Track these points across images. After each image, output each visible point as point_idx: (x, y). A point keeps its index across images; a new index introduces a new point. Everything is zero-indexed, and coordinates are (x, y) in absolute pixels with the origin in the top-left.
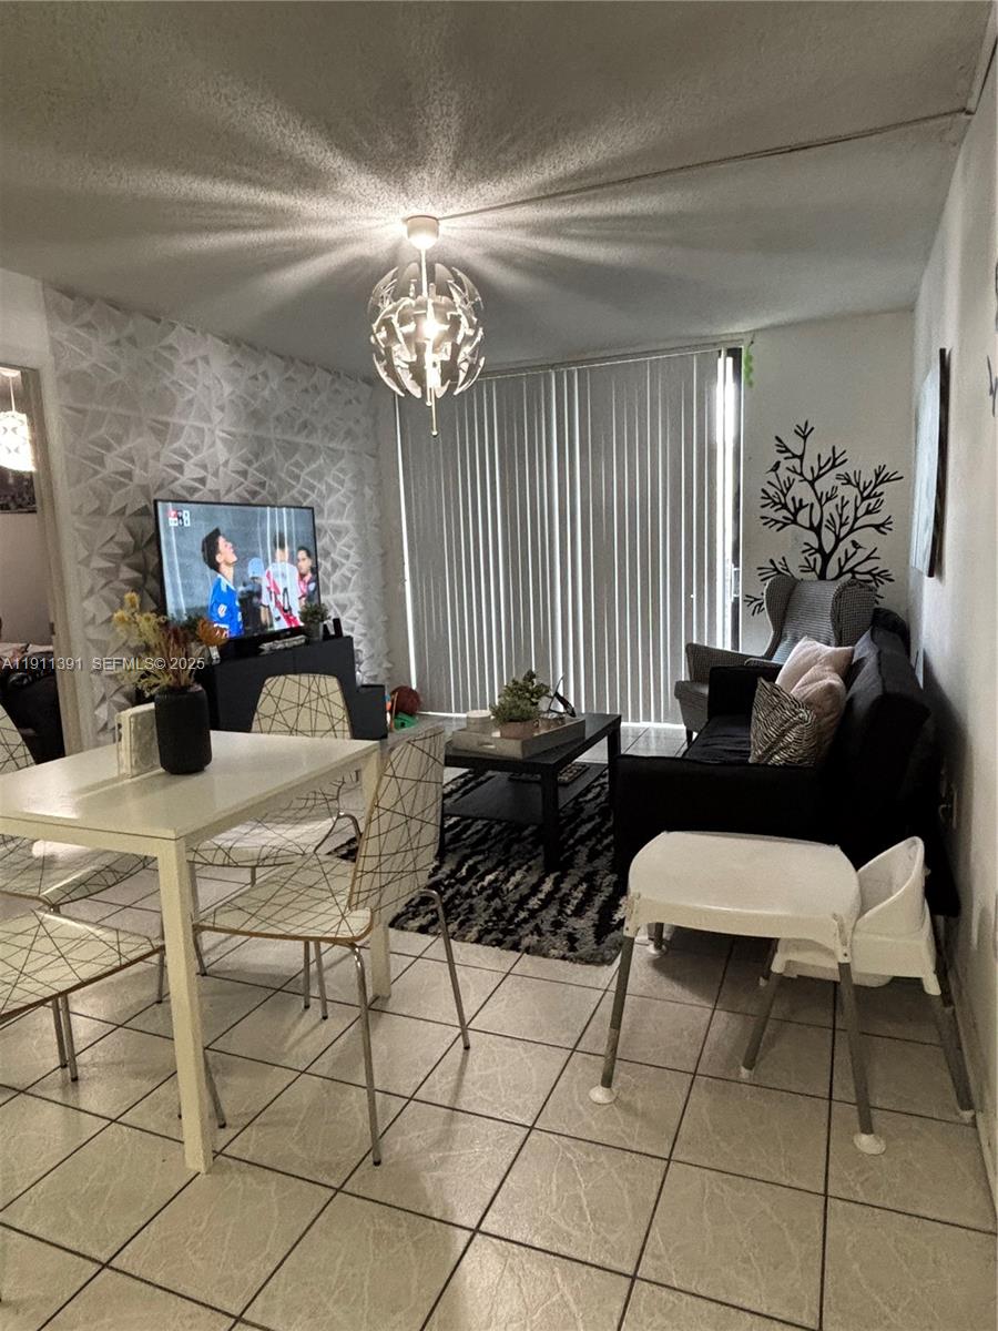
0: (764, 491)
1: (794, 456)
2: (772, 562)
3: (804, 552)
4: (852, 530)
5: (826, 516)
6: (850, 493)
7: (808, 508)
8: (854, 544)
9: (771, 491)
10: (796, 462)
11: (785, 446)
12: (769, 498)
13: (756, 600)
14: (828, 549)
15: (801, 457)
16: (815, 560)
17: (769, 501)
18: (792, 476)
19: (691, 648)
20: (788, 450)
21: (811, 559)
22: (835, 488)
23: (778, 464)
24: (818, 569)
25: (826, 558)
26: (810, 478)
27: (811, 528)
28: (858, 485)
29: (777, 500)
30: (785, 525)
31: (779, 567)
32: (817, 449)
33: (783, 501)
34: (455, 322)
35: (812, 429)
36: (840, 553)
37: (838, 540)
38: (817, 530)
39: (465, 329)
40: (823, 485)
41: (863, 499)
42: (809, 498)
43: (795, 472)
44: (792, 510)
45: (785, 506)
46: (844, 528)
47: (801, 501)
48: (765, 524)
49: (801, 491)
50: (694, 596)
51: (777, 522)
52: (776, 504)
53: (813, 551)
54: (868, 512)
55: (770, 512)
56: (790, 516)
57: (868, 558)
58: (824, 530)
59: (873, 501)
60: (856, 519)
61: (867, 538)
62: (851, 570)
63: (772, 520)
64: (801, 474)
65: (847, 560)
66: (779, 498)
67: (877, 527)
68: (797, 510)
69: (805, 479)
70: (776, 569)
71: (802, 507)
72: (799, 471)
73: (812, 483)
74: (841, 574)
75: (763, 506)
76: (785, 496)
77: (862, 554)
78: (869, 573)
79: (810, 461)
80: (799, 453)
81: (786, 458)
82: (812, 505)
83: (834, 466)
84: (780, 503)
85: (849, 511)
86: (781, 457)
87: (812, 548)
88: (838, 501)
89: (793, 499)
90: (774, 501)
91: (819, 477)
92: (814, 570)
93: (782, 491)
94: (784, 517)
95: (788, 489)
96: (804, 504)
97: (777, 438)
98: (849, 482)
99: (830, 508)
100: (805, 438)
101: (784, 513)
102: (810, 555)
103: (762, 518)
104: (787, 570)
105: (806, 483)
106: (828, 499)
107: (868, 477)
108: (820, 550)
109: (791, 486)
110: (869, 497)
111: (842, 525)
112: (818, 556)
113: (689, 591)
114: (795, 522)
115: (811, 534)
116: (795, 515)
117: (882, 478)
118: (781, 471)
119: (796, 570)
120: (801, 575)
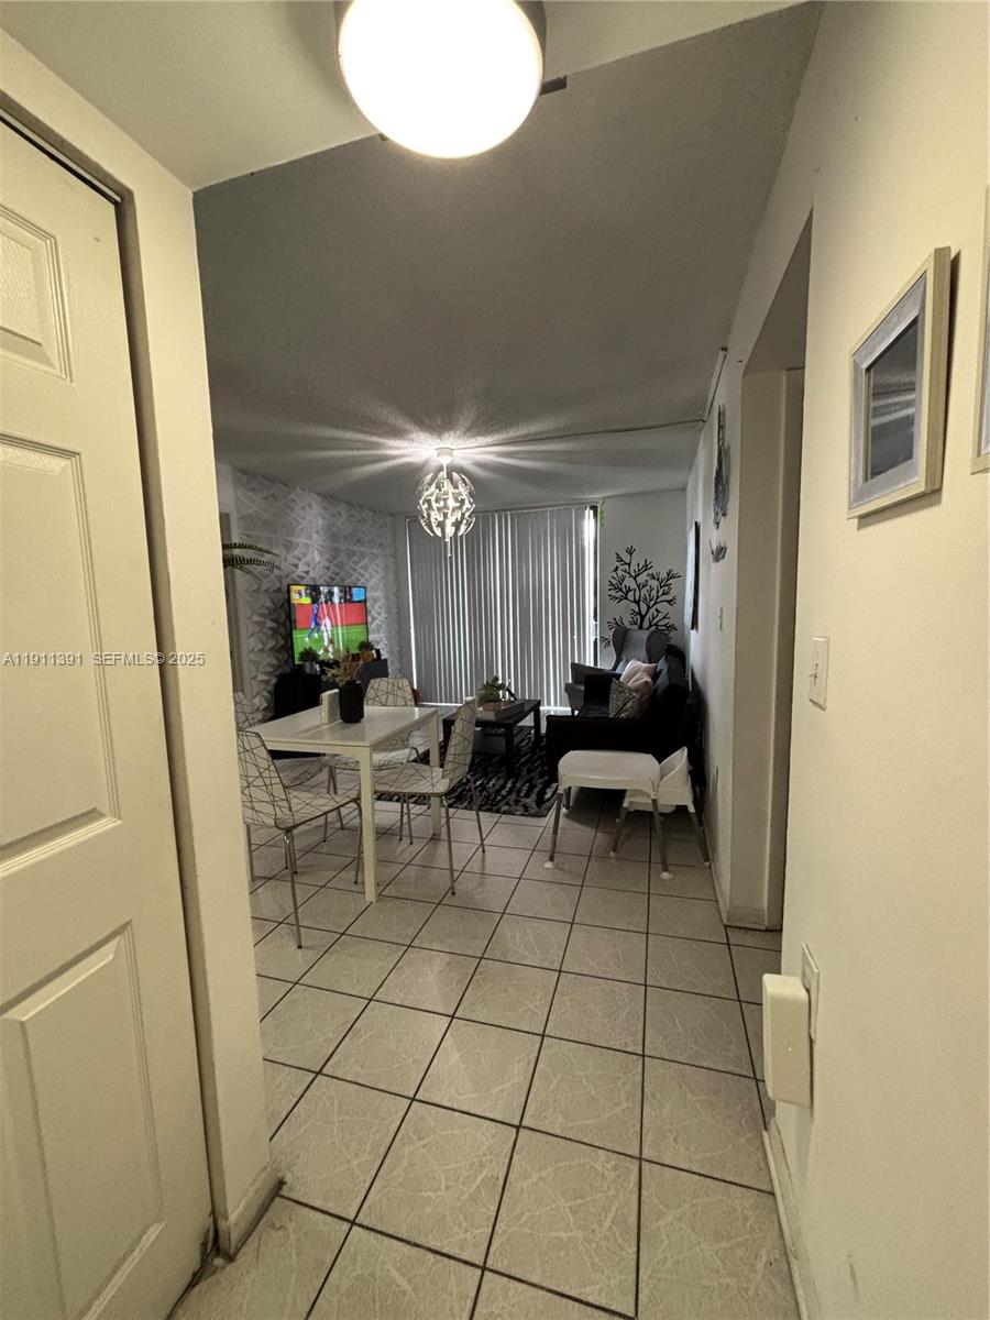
0: (610, 582)
1: (626, 564)
2: (615, 619)
3: (631, 614)
4: (656, 603)
5: (642, 596)
6: (655, 584)
7: (633, 590)
8: (657, 610)
9: (614, 582)
10: (627, 567)
11: (621, 558)
12: (613, 585)
13: (606, 639)
14: (643, 613)
15: (629, 565)
16: (637, 618)
17: (613, 587)
18: (625, 574)
19: (573, 665)
20: (622, 561)
21: (635, 618)
22: (647, 581)
23: (617, 568)
24: (639, 623)
25: (643, 618)
26: (634, 575)
27: (635, 601)
28: (658, 580)
29: (617, 587)
30: (621, 600)
31: (619, 622)
32: (637, 561)
34: (462, 502)
35: (635, 549)
36: (650, 615)
37: (649, 608)
38: (638, 603)
39: (467, 505)
40: (641, 579)
41: (661, 587)
42: (633, 586)
43: (626, 572)
44: (625, 592)
45: (621, 590)
46: (651, 602)
47: (629, 587)
48: (611, 599)
49: (629, 582)
50: (575, 637)
51: (617, 598)
53: (636, 614)
54: (664, 594)
55: (613, 593)
56: (624, 595)
57: (664, 618)
58: (641, 603)
59: (666, 588)
60: (658, 597)
61: (663, 607)
62: (656, 624)
63: (615, 597)
65: (654, 618)
66: (618, 585)
67: (668, 602)
68: (628, 592)
69: (631, 576)
70: (617, 623)
71: (630, 590)
72: (628, 572)
73: (635, 578)
74: (650, 626)
75: (610, 590)
76: (621, 584)
77: (661, 616)
78: (665, 626)
79: (634, 567)
80: (628, 562)
81: (621, 565)
82: (635, 589)
83: (646, 570)
84: (619, 588)
85: (654, 593)
86: (618, 564)
87: (635, 612)
88: (648, 588)
89: (625, 586)
90: (615, 587)
91: (639, 575)
92: (636, 624)
93: (619, 582)
94: (621, 596)
95: (623, 581)
97: (617, 554)
98: (654, 578)
99: (644, 591)
100: (631, 554)
101: (621, 593)
102: (634, 616)
103: (609, 596)
104: (623, 624)
106: (643, 587)
107: (664, 575)
108: (640, 613)
109: (624, 579)
110: (664, 586)
111: (650, 600)
112: (638, 616)
113: (572, 634)
114: (626, 598)
115: (636, 605)
116: (626, 595)
117: (671, 576)
118: (619, 571)
119: (627, 624)
120: (630, 626)
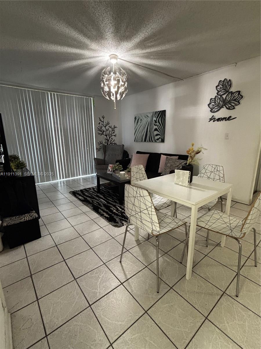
1: (102, 122)
2: (100, 141)
3: (105, 140)
4: (111, 136)
5: (108, 134)
6: (110, 129)
8: (112, 138)
9: (99, 128)
10: (102, 123)
13: (98, 149)
14: (108, 139)
15: (103, 122)
17: (99, 130)
18: (102, 125)
20: (101, 120)
22: (108, 128)
23: (100, 123)
25: (108, 141)
27: (106, 135)
28: (111, 128)
30: (102, 135)
32: (105, 121)
36: (110, 140)
37: (110, 138)
38: (106, 136)
40: (107, 127)
41: (113, 131)
42: (105, 130)
45: (101, 131)
46: (110, 136)
49: (103, 128)
50: (88, 148)
51: (100, 134)
54: (113, 133)
55: (99, 132)
57: (114, 141)
58: (107, 136)
59: (114, 131)
60: (112, 134)
61: (113, 137)
62: (112, 143)
64: (103, 125)
65: (111, 141)
67: (115, 136)
70: (101, 143)
71: (104, 131)
73: (105, 127)
74: (110, 144)
76: (101, 129)
77: (113, 140)
78: (114, 143)
79: (105, 123)
83: (108, 124)
85: (111, 133)
86: (100, 121)
88: (109, 131)
91: (106, 126)
92: (106, 143)
97: (99, 118)
98: (110, 128)
99: (108, 132)
100: (104, 118)
103: (98, 133)
106: (108, 130)
107: (113, 127)
108: (107, 139)
110: (113, 130)
111: (110, 135)
112: (107, 140)
114: (103, 134)
116: (103, 133)
117: (115, 127)
119: (104, 143)
120: (105, 144)
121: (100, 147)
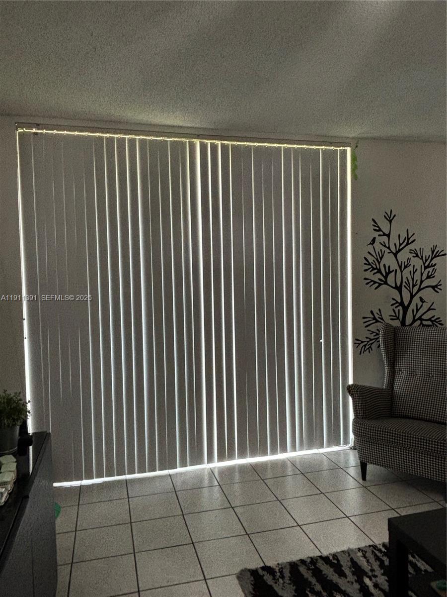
0: (366, 259)
1: (384, 234)
2: (372, 312)
3: (392, 305)
4: (419, 290)
5: (405, 280)
6: (417, 263)
7: (394, 272)
8: (421, 299)
9: (371, 259)
10: (385, 239)
11: (378, 227)
12: (369, 264)
13: (362, 342)
14: (406, 304)
15: (388, 236)
16: (399, 310)
17: (370, 267)
18: (384, 249)
20: (380, 230)
21: (396, 310)
22: (409, 259)
23: (374, 240)
24: (401, 318)
25: (405, 309)
26: (395, 252)
27: (396, 288)
28: (422, 258)
29: (375, 267)
30: (380, 285)
31: (377, 316)
32: (398, 230)
33: (378, 268)
35: (395, 216)
36: (413, 306)
37: (412, 296)
38: (399, 289)
40: (403, 256)
41: (426, 268)
42: (394, 266)
43: (385, 246)
44: (385, 275)
45: (379, 271)
46: (416, 288)
47: (389, 267)
48: (367, 284)
49: (389, 261)
50: (322, 341)
51: (375, 283)
52: (374, 269)
53: (397, 304)
54: (428, 277)
55: (369, 275)
56: (384, 280)
57: (429, 309)
58: (404, 288)
59: (431, 269)
60: (422, 282)
61: (427, 294)
62: (420, 318)
63: (372, 281)
64: (389, 248)
65: (418, 310)
66: (376, 265)
67: (433, 287)
68: (387, 274)
69: (392, 252)
70: (374, 318)
71: (390, 272)
72: (387, 246)
73: (395, 255)
74: (414, 321)
75: (366, 270)
76: (379, 263)
77: (426, 307)
78: (430, 320)
79: (394, 239)
80: (387, 233)
81: (379, 235)
82: (396, 270)
83: (408, 244)
84: (376, 268)
85: (417, 276)
86: (376, 234)
87: (397, 302)
88: (411, 268)
89: (384, 265)
90: (372, 267)
91: (400, 250)
92: (398, 318)
93: (377, 260)
94: (379, 279)
95: (381, 258)
96: (391, 270)
97: (373, 220)
98: (417, 256)
99: (406, 273)
100: (390, 221)
101: (379, 276)
102: (396, 307)
103: (365, 279)
104: (382, 319)
105: (391, 254)
106: (406, 267)
107: (427, 253)
108: (402, 304)
109: (383, 256)
110: (428, 267)
111: (414, 286)
112: (400, 308)
113: (318, 337)
114: (386, 283)
115: (396, 292)
116: (386, 277)
117: (435, 254)
118: (377, 244)
119: (387, 319)
120: (391, 322)
121: (372, 337)
